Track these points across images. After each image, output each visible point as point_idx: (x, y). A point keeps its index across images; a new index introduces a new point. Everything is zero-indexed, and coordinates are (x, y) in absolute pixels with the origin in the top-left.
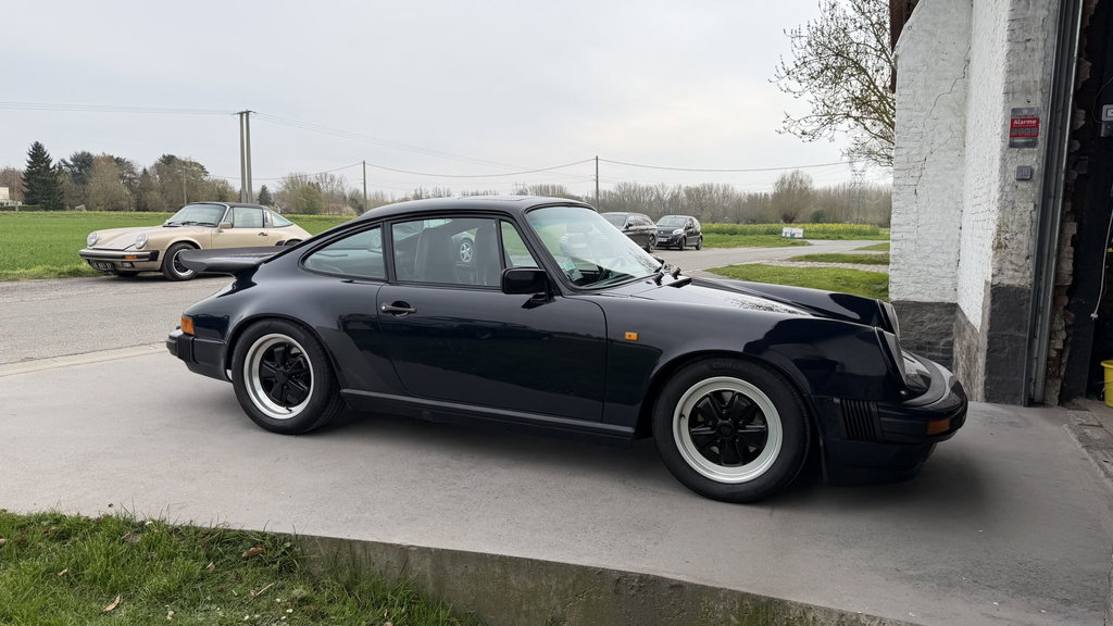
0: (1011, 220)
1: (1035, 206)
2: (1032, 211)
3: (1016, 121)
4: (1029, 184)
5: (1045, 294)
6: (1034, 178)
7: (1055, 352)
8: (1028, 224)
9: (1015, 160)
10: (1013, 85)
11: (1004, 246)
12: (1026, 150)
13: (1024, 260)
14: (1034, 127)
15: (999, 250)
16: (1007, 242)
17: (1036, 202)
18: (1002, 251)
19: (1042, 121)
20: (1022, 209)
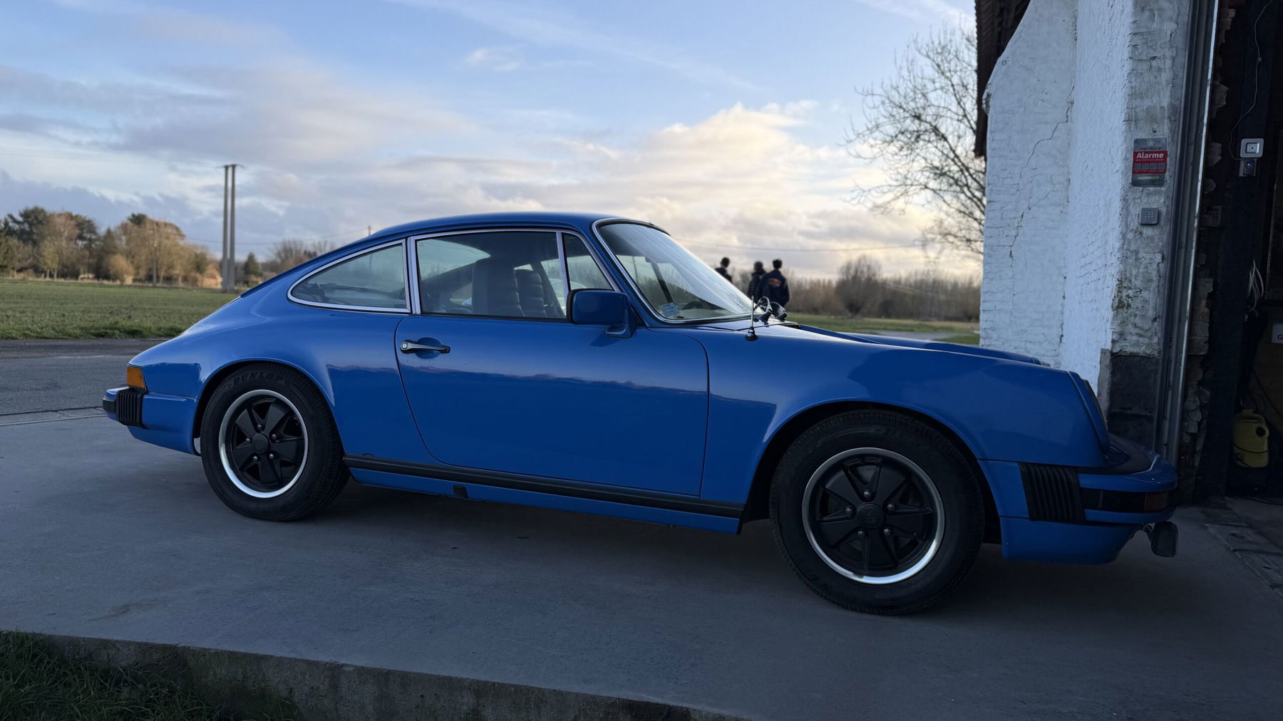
0: (1134, 272)
1: (1163, 258)
2: (1159, 263)
3: (1139, 154)
4: (1155, 231)
5: (1176, 364)
6: (1162, 224)
7: (1189, 438)
8: (1155, 279)
9: (1139, 201)
10: (1135, 111)
11: (1126, 305)
12: (1152, 189)
13: (1150, 323)
14: (1161, 162)
15: (1120, 310)
16: (1130, 300)
17: (1165, 253)
18: (1123, 312)
19: (1170, 155)
20: (1148, 261)
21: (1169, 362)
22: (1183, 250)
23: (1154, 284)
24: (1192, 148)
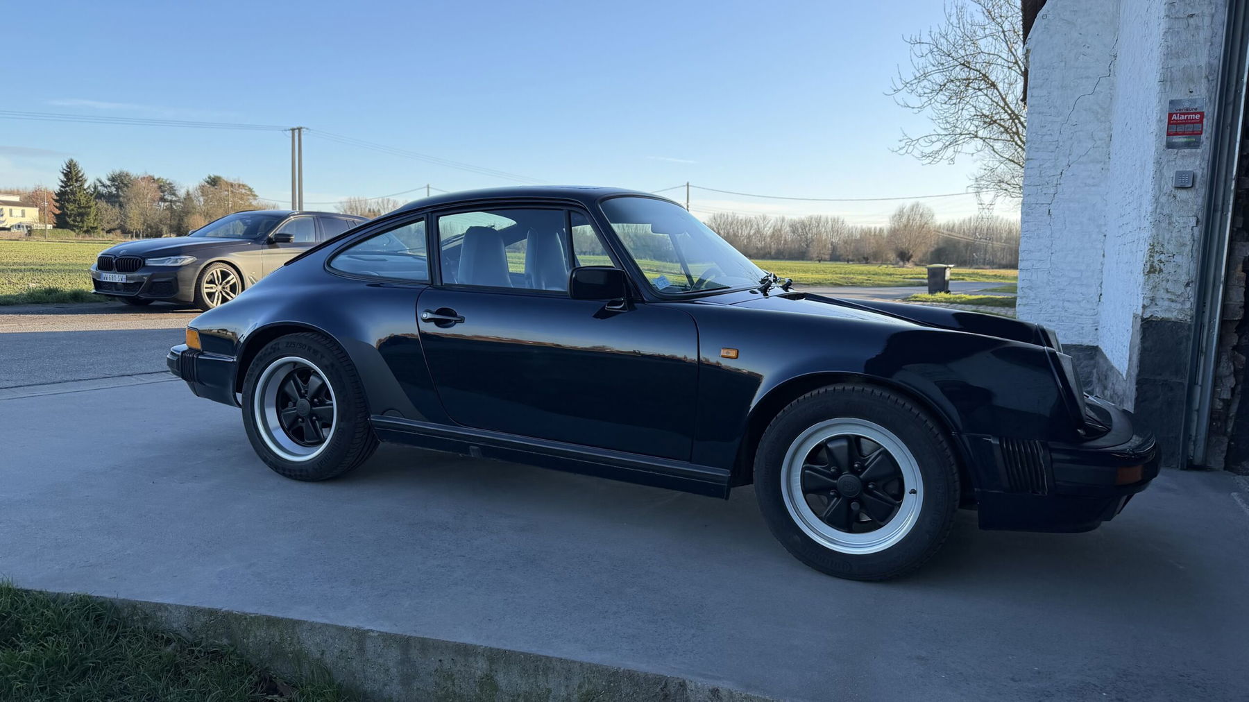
0: (1167, 237)
1: (1198, 221)
2: (1193, 227)
3: (1175, 115)
4: (1190, 193)
5: (1209, 330)
6: (1197, 187)
7: (1221, 404)
8: (1189, 243)
9: (1174, 163)
10: (1171, 71)
11: (1158, 270)
12: (1187, 151)
13: (1183, 288)
14: (1197, 123)
15: (1151, 275)
16: (1162, 265)
17: (1200, 217)
18: (1155, 277)
19: (1207, 115)
20: (1182, 225)
21: (1202, 326)
22: (1219, 214)
23: (1188, 248)
24: (1231, 108)
